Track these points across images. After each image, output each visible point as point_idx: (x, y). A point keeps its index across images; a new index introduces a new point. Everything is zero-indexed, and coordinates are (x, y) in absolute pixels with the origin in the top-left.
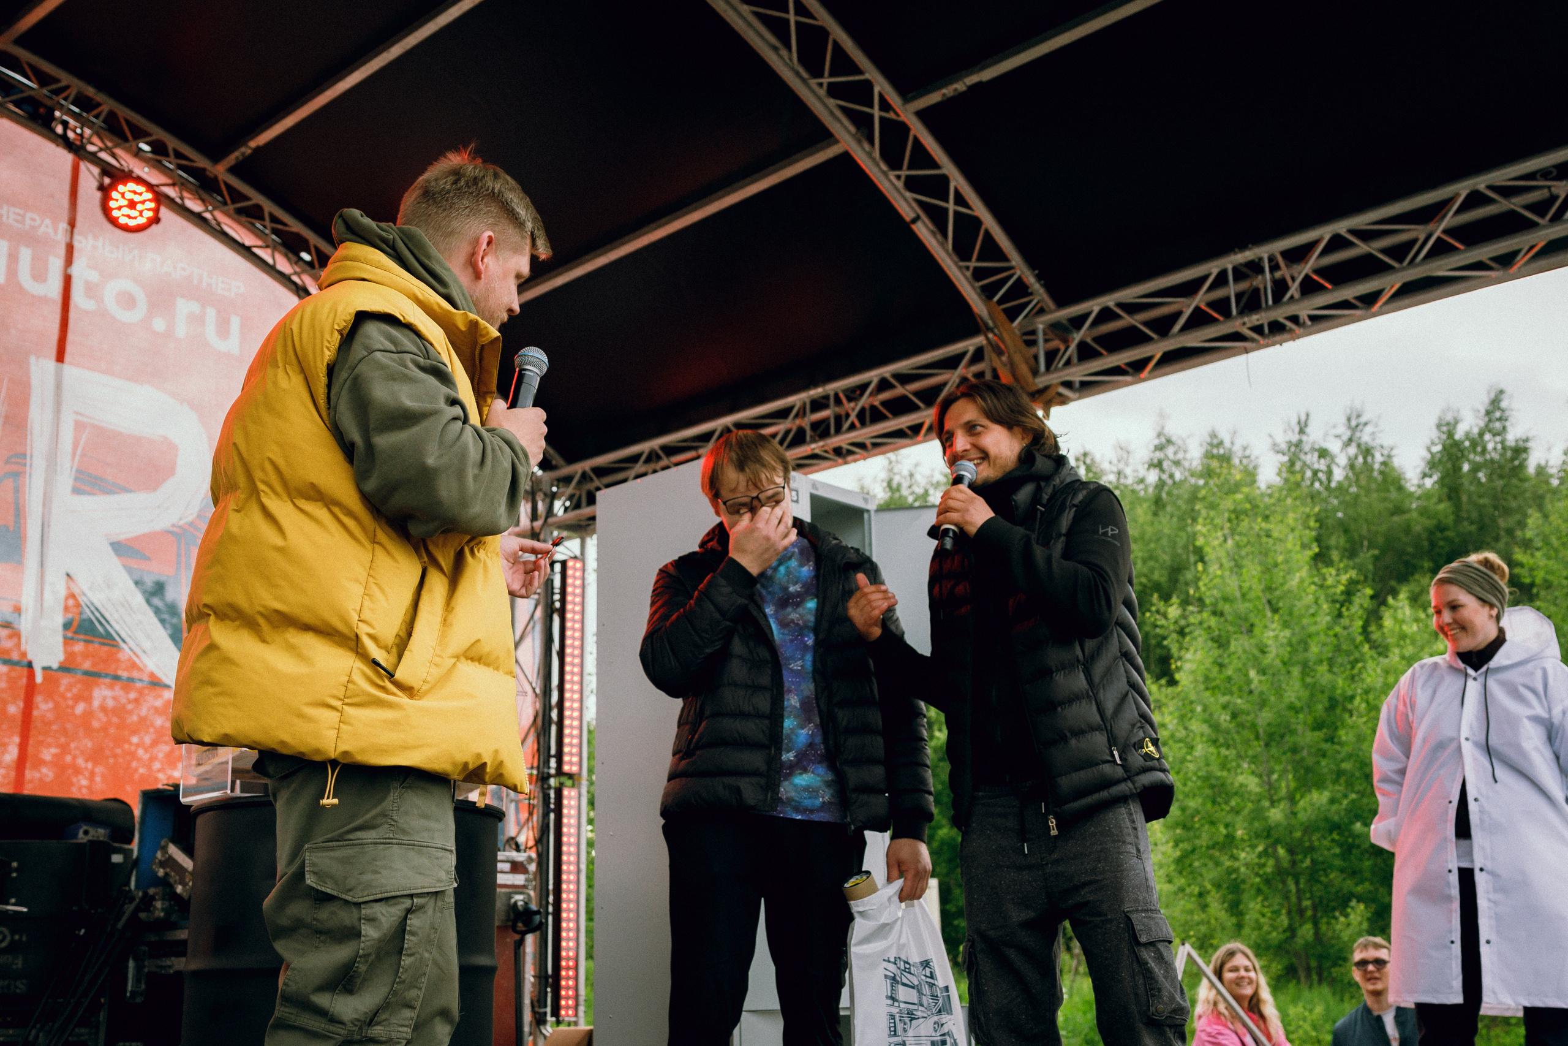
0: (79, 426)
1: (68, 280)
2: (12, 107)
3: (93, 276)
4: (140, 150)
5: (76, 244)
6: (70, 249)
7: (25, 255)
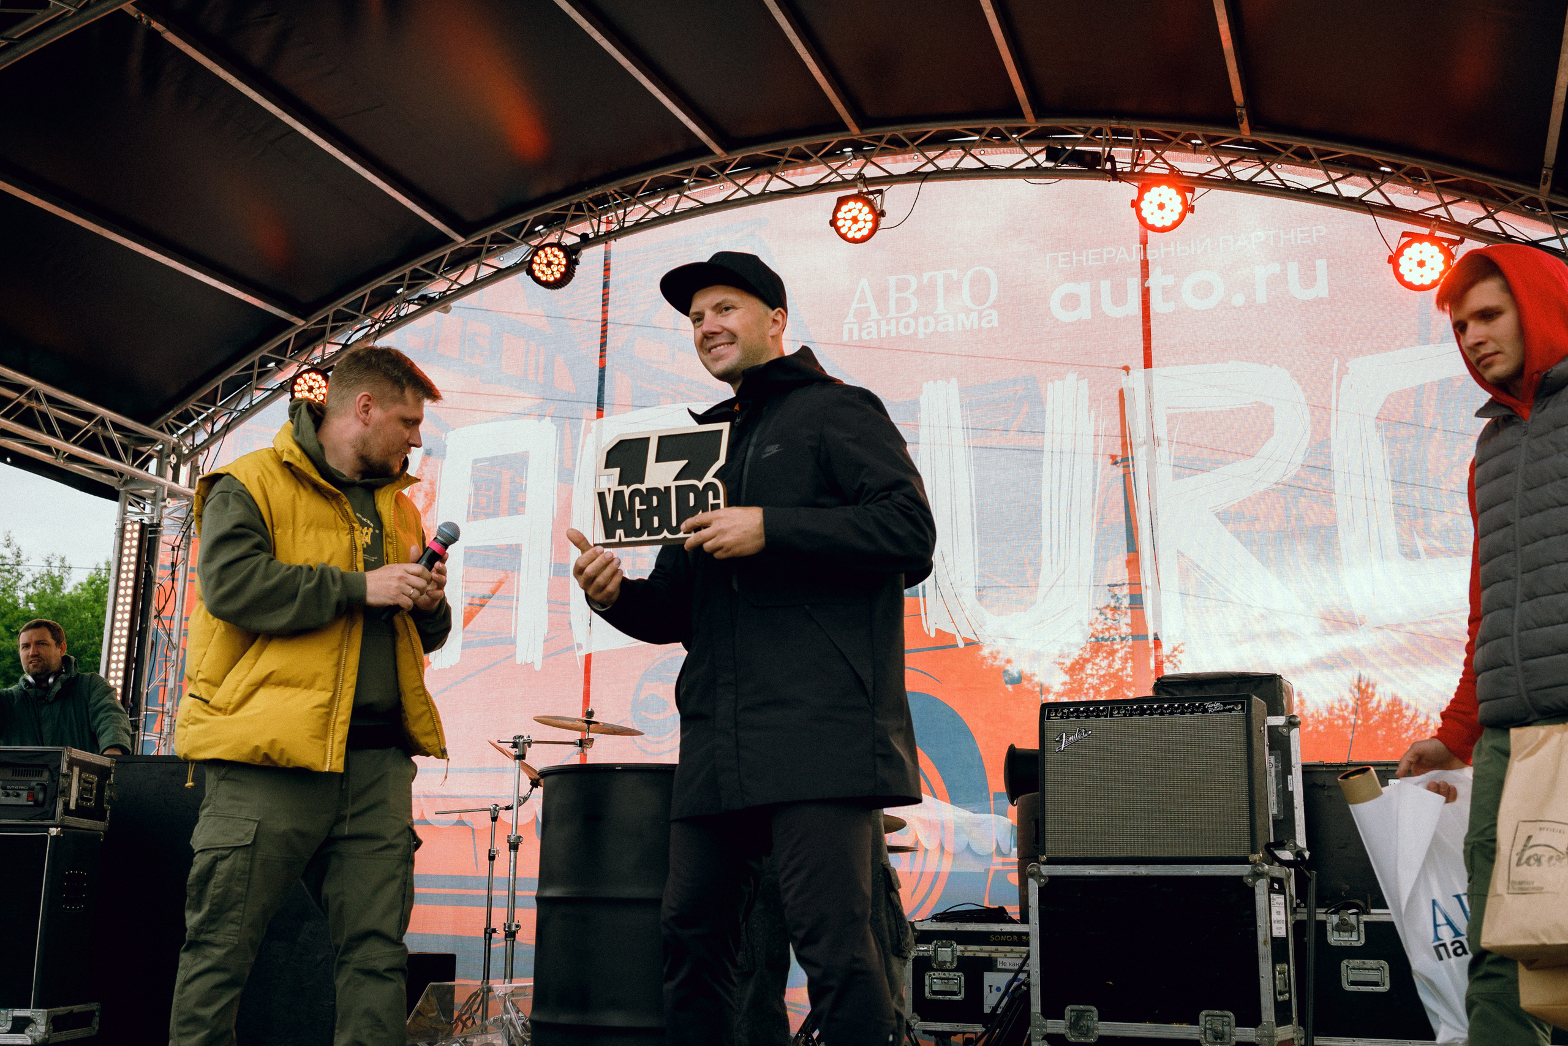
0: (1170, 419)
1: (1146, 293)
2: (1066, 167)
3: (1170, 280)
4: (1195, 144)
5: (1149, 257)
6: (1145, 265)
7: (1105, 286)
